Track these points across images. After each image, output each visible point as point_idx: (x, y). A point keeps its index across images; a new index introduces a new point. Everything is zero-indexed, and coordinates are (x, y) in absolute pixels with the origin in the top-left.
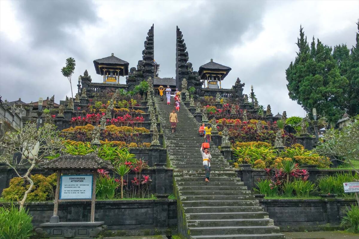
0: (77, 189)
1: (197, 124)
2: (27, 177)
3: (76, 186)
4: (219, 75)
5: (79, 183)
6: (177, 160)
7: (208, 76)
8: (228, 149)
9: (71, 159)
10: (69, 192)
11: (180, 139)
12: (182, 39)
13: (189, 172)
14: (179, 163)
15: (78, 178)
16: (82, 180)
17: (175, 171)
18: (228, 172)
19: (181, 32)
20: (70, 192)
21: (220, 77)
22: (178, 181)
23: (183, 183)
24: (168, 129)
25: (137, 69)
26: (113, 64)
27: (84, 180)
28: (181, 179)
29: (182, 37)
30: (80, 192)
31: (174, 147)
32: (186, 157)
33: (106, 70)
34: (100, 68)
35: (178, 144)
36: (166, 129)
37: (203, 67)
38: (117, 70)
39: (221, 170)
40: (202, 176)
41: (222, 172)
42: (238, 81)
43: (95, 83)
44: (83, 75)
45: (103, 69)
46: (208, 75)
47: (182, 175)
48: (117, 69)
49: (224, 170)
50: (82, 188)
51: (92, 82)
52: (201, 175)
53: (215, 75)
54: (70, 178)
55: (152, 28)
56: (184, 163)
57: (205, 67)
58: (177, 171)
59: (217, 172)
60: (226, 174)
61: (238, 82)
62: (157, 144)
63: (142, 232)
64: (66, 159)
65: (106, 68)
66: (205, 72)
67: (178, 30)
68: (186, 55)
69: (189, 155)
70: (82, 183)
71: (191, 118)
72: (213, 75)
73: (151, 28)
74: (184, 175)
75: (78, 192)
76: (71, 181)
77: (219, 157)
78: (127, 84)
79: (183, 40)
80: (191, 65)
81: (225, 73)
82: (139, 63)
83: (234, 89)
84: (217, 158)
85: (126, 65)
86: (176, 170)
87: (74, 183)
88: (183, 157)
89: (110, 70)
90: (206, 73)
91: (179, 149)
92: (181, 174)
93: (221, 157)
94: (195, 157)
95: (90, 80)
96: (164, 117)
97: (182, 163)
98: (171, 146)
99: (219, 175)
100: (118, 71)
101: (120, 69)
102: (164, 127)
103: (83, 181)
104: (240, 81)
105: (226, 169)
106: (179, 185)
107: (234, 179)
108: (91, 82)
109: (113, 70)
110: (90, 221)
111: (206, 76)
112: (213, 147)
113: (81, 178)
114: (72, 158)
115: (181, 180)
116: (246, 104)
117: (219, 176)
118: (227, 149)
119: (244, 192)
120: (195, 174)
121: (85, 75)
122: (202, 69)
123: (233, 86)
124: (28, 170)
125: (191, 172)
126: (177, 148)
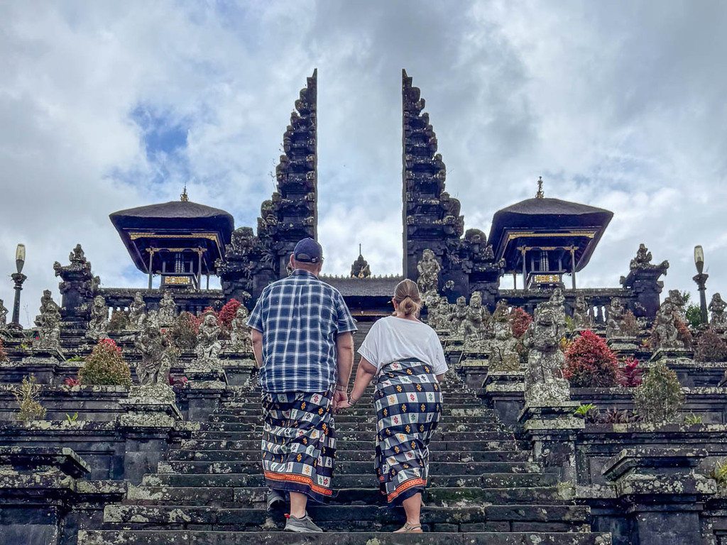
4: (567, 248)
7: (524, 252)
21: (572, 251)
25: (256, 234)
26: (174, 219)
33: (158, 250)
34: (138, 241)
38: (194, 250)
42: (644, 257)
46: (524, 250)
48: (194, 243)
53: (553, 248)
61: (639, 261)
66: (512, 237)
72: (543, 248)
81: (591, 236)
82: (262, 212)
83: (625, 286)
89: (171, 250)
90: (516, 239)
95: (93, 280)
100: (200, 253)
101: (209, 244)
104: (649, 257)
108: (95, 285)
109: (181, 250)
111: (520, 253)
121: (73, 260)
123: (622, 277)
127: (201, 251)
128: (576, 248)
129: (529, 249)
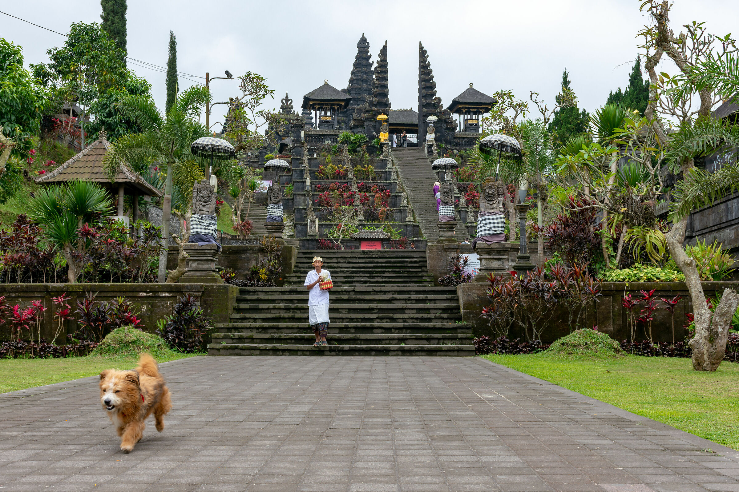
2: (340, 243)
19: (425, 51)
34: (312, 104)
45: (316, 105)
53: (476, 110)
55: (385, 48)
57: (461, 100)
62: (411, 220)
65: (319, 104)
66: (460, 106)
67: (421, 48)
68: (433, 86)
72: (471, 110)
79: (429, 64)
80: (439, 100)
81: (490, 106)
85: (348, 100)
89: (325, 106)
101: (339, 105)
111: (463, 111)
122: (455, 103)
127: (336, 107)
128: (482, 110)
129: (466, 110)
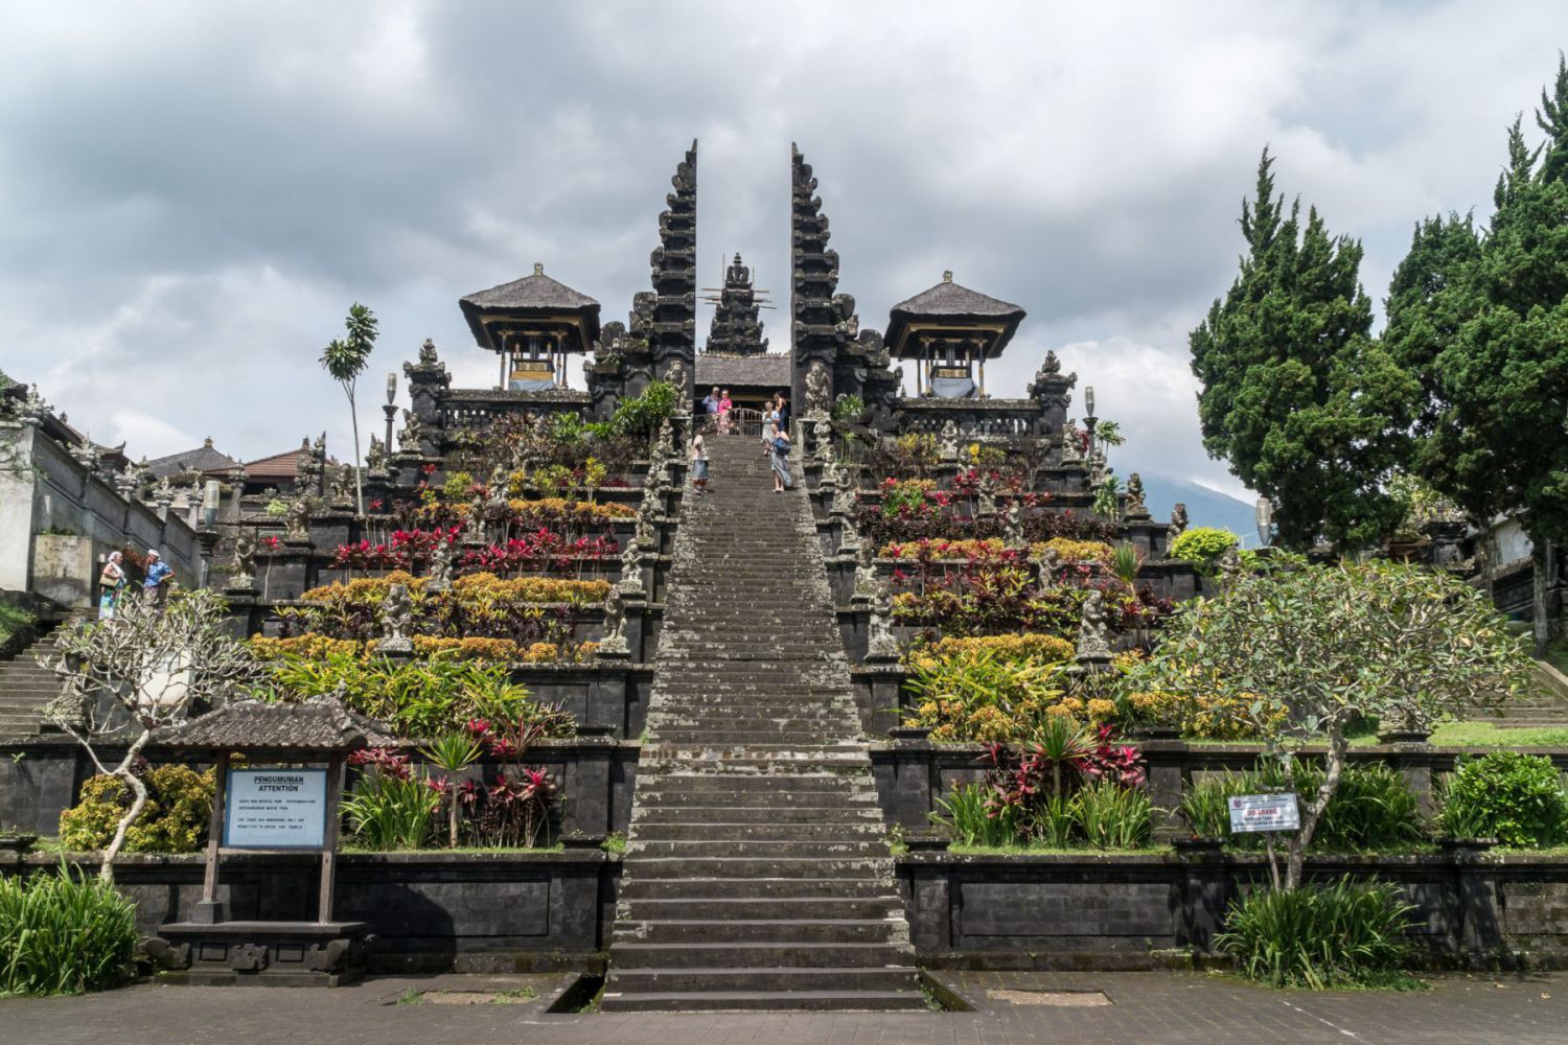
0: (278, 814)
1: (814, 562)
2: (127, 773)
3: (274, 804)
4: (975, 341)
5: (284, 795)
6: (671, 710)
8: (888, 668)
9: (257, 715)
10: (253, 823)
11: (719, 629)
12: (813, 198)
13: (696, 755)
14: (675, 723)
15: (281, 779)
16: (293, 785)
17: (646, 754)
18: (841, 756)
19: (809, 169)
20: (257, 823)
21: (981, 345)
22: (644, 788)
23: (658, 795)
24: (690, 588)
25: (628, 330)
26: (535, 308)
27: (300, 786)
28: (657, 783)
29: (815, 187)
30: (287, 824)
31: (682, 658)
32: (710, 703)
33: (511, 333)
34: (489, 325)
35: (702, 648)
36: (681, 588)
37: (904, 308)
38: (553, 333)
39: (817, 750)
40: (741, 772)
41: (819, 756)
42: (1051, 366)
43: (462, 392)
44: (416, 361)
45: (500, 329)
46: (927, 342)
47: (666, 769)
48: (556, 327)
49: (826, 750)
50: (295, 811)
51: (452, 386)
52: (737, 768)
53: (959, 341)
54: (256, 779)
55: (691, 157)
56: (691, 723)
57: (914, 310)
58: (654, 754)
59: (800, 756)
60: (828, 766)
61: (1047, 371)
62: (619, 651)
63: (506, 961)
64: (245, 714)
65: (513, 326)
66: (913, 329)
67: (798, 159)
68: (830, 264)
69: (727, 691)
70: (293, 795)
71: (803, 535)
72: (948, 340)
73: (688, 159)
74: (675, 766)
75: (282, 824)
76: (261, 789)
77: (836, 698)
78: (590, 388)
79: (818, 203)
80: (847, 305)
81: (1001, 331)
82: (636, 305)
83: (1033, 398)
84: (827, 704)
85: (591, 312)
86: (654, 747)
87: (268, 795)
88: (701, 699)
89: (526, 333)
90: (918, 332)
91: (698, 669)
92: (664, 762)
93: (841, 698)
94: (747, 701)
95: (445, 380)
96: (697, 534)
97: (683, 723)
98: (671, 658)
99: (803, 767)
100: (560, 338)
101: (569, 327)
102: (677, 580)
103: (296, 789)
104: (1058, 367)
105: (843, 743)
106: (644, 804)
107: (849, 784)
108: (447, 386)
109: (539, 333)
110: (316, 919)
111: (923, 343)
112: (833, 660)
113: (290, 779)
114: (262, 712)
115: (657, 786)
116: (1066, 467)
117: (801, 772)
118: (882, 668)
119: (861, 829)
120: (713, 764)
121: (423, 359)
122: (899, 318)
123: (1030, 386)
124: (131, 750)
125: (703, 757)
126: (691, 665)
128: (985, 341)
129: (933, 340)
